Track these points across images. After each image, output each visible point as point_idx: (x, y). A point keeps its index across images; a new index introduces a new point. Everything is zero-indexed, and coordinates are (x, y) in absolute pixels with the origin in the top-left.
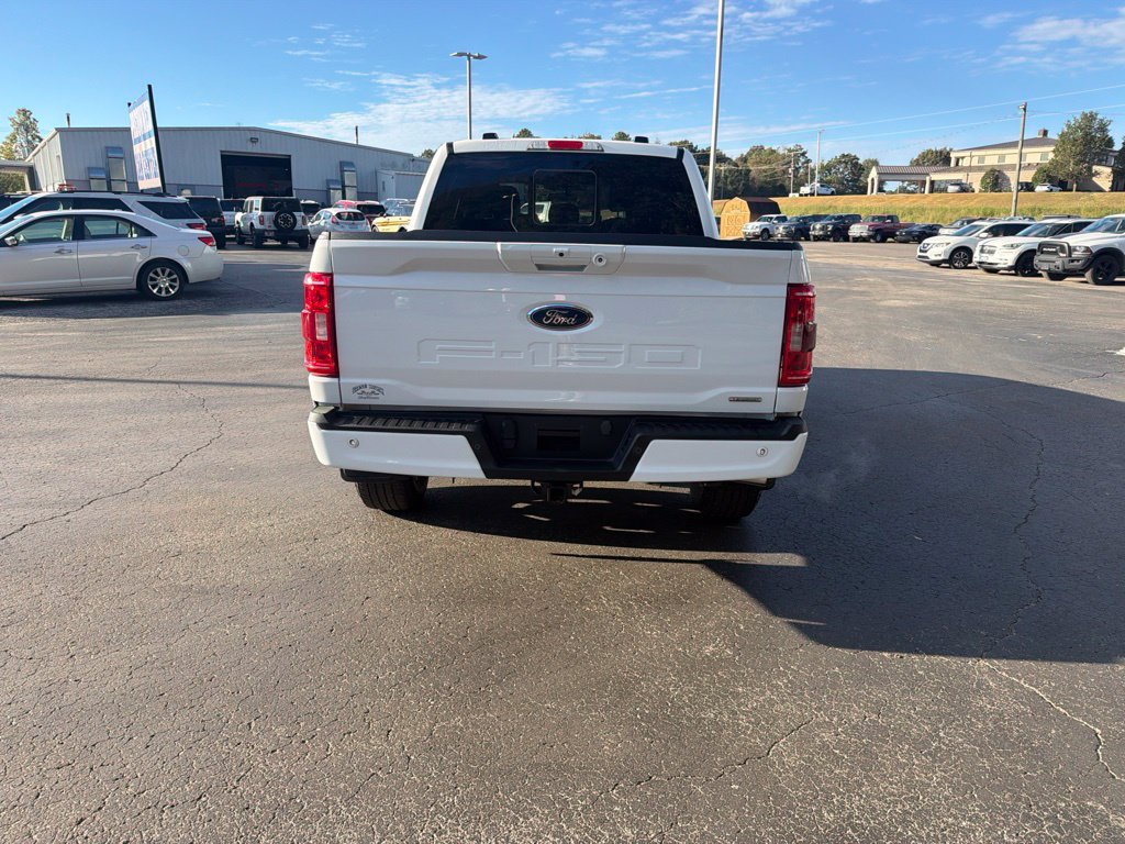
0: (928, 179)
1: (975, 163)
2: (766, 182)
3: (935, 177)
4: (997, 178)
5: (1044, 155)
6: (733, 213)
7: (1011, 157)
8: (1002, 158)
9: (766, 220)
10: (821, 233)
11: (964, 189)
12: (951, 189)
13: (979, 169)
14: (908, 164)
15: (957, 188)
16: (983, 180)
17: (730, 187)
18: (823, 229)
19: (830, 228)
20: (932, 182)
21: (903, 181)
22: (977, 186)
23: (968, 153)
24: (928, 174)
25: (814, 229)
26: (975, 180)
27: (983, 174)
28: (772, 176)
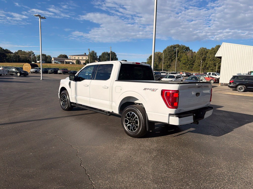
0: (65, 61)
1: (74, 58)
2: (24, 59)
3: (66, 61)
4: (78, 62)
5: (86, 58)
6: (26, 67)
7: (80, 58)
8: (79, 58)
9: (35, 69)
10: (51, 72)
11: (73, 63)
12: (70, 63)
13: (75, 60)
14: (57, 57)
15: (71, 63)
16: (76, 62)
17: (14, 60)
18: (51, 71)
19: (53, 71)
20: (66, 62)
21: (57, 61)
22: (75, 63)
23: (72, 56)
24: (65, 60)
25: (49, 71)
26: (75, 62)
27: (76, 61)
28: (26, 58)
